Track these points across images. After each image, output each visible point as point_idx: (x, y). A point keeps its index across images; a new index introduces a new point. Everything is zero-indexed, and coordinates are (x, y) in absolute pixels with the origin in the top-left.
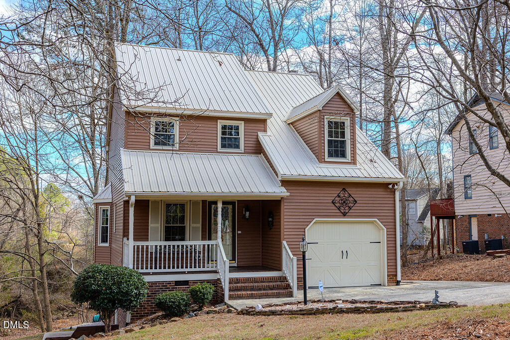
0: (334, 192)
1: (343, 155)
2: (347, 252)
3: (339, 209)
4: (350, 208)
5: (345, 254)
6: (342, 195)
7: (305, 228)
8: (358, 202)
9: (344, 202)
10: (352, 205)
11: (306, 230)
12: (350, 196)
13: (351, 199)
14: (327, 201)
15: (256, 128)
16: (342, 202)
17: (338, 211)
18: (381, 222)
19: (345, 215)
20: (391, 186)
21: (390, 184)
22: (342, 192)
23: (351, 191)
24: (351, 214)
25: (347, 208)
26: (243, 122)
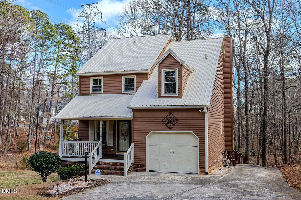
0: (164, 115)
1: (174, 92)
2: (174, 151)
3: (167, 125)
4: (174, 125)
5: (173, 153)
6: (169, 117)
7: (146, 136)
8: (179, 121)
9: (170, 121)
10: (175, 123)
11: (146, 137)
12: (174, 117)
13: (175, 119)
14: (159, 121)
15: (142, 78)
16: (169, 121)
17: (166, 126)
18: (195, 134)
19: (170, 129)
20: (200, 111)
21: (200, 109)
22: (169, 115)
23: (175, 114)
24: (174, 128)
25: (172, 125)
26: (135, 76)
